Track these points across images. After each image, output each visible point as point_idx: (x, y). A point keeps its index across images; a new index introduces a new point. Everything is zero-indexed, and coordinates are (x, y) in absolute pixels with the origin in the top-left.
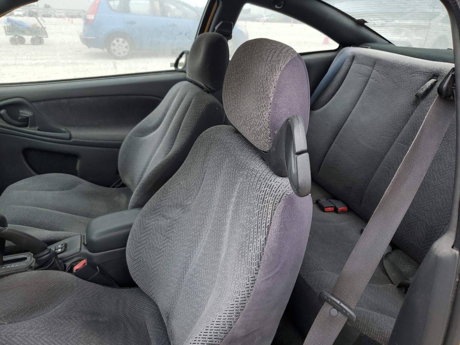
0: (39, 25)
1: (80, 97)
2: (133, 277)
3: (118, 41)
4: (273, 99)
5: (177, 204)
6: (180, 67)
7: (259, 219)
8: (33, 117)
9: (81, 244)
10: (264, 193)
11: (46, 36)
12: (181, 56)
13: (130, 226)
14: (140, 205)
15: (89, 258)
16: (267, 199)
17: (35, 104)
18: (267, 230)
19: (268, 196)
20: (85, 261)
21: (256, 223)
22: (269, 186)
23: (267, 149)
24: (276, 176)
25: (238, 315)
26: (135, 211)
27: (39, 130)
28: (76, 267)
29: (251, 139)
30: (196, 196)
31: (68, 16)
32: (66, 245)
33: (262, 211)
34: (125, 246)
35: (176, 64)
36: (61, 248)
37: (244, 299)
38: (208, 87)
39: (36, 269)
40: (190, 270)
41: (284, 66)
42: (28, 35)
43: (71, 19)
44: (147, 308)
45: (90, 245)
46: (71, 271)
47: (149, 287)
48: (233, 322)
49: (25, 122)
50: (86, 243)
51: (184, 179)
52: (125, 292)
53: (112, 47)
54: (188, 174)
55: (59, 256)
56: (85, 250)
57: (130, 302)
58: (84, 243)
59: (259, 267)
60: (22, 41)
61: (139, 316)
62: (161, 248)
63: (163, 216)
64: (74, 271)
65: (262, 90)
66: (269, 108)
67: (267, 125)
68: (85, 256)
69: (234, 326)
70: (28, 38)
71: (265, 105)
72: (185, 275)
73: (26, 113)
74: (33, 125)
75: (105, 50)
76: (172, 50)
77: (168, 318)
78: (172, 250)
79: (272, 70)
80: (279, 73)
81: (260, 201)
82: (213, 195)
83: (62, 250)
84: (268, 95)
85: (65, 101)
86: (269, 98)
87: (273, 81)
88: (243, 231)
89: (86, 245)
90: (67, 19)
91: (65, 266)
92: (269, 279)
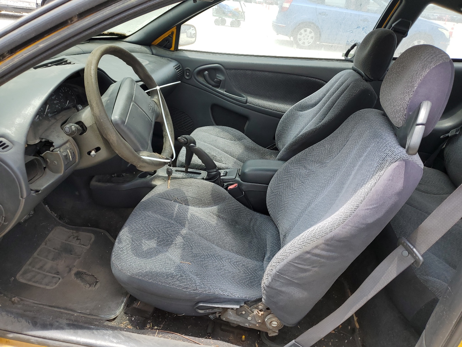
0: (240, 9)
1: (261, 71)
2: (267, 205)
3: (305, 31)
4: (417, 88)
5: (317, 160)
6: (349, 57)
7: (376, 170)
8: (225, 80)
9: (237, 174)
10: (386, 155)
11: (243, 20)
12: (352, 47)
13: (276, 171)
14: (285, 159)
15: (240, 184)
16: (386, 159)
17: (228, 71)
18: (378, 178)
19: (388, 157)
20: (236, 184)
21: (373, 173)
22: (392, 151)
23: (400, 126)
24: (400, 146)
25: (339, 225)
26: (280, 162)
27: (225, 92)
28: (231, 187)
29: (390, 116)
30: (334, 157)
31: (266, 3)
32: (227, 172)
33: (380, 166)
34: (268, 184)
35: (347, 54)
36: (224, 174)
37: (346, 217)
38: (367, 76)
39: (206, 179)
40: (313, 206)
41: (434, 66)
42: (229, 17)
43: (268, 5)
44: (270, 230)
45: (243, 176)
46: (226, 189)
47: (278, 214)
48: (333, 229)
49: (218, 84)
50: (240, 174)
51: (329, 144)
52: (258, 215)
53: (299, 36)
54: (334, 140)
55: (221, 178)
56: (238, 179)
57: (259, 223)
58: (239, 173)
59: (364, 199)
60: (223, 22)
61: (263, 234)
62: (296, 188)
63: (305, 167)
64: (228, 189)
65: (410, 80)
66: (411, 94)
67: (405, 106)
68: (237, 182)
69: (334, 231)
70: (229, 20)
71: (409, 92)
72: (307, 208)
73: (221, 77)
74: (222, 88)
75: (292, 38)
76: (347, 41)
77: (285, 236)
78: (303, 191)
79: (423, 68)
80: (428, 71)
81: (381, 159)
82: (348, 156)
83: (224, 175)
84: (413, 85)
85: (250, 72)
86: (414, 87)
87: (421, 75)
88: (361, 177)
89: (239, 175)
90: (265, 5)
91: (223, 185)
92: (368, 209)
